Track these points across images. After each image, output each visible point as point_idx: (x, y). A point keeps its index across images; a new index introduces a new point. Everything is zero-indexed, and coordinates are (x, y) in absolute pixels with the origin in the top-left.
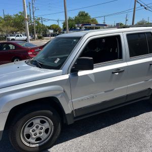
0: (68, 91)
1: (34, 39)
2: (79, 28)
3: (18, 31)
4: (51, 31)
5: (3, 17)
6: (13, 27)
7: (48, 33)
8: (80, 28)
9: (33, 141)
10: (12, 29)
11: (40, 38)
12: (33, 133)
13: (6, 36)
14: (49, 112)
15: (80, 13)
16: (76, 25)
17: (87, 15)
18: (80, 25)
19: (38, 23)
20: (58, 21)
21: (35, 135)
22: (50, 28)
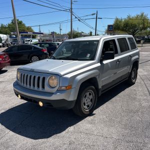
2: (14, 36)
12: (86, 102)
16: (12, 33)
17: (21, 22)
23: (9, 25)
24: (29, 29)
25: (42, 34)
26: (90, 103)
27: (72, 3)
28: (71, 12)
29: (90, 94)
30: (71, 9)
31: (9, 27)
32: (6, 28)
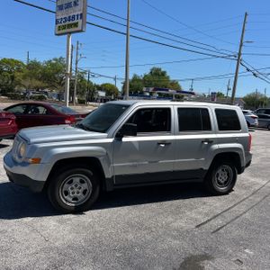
0: (110, 155)
1: (71, 102)
2: (148, 94)
3: (47, 87)
4: (102, 94)
5: (26, 64)
6: (40, 80)
7: (96, 97)
8: (151, 94)
9: (70, 199)
10: (38, 83)
11: (81, 102)
12: (71, 191)
13: (25, 94)
14: (90, 172)
15: (152, 69)
16: (144, 89)
17: (163, 74)
18: (151, 89)
19: (82, 78)
20: (115, 79)
21: (73, 193)
22: (100, 88)
23: (146, 76)
24: (175, 85)
25: (193, 94)
26: (80, 196)
27: (241, 45)
28: (239, 60)
29: (82, 182)
30: (240, 54)
31: (144, 80)
32: (140, 80)
